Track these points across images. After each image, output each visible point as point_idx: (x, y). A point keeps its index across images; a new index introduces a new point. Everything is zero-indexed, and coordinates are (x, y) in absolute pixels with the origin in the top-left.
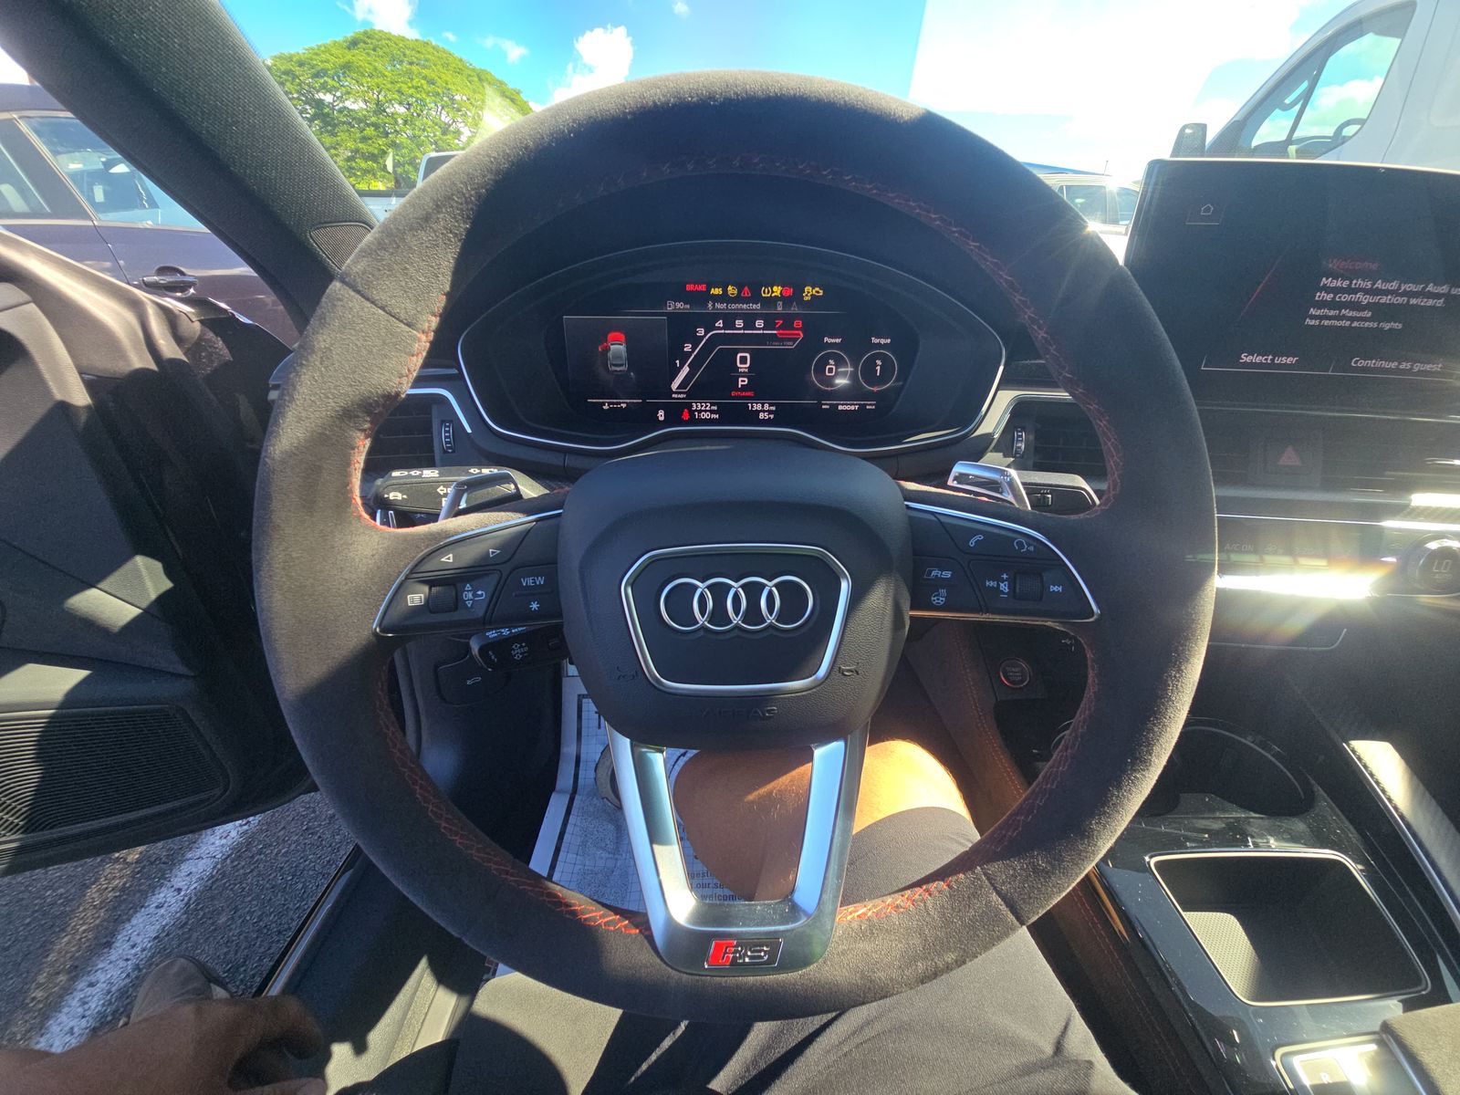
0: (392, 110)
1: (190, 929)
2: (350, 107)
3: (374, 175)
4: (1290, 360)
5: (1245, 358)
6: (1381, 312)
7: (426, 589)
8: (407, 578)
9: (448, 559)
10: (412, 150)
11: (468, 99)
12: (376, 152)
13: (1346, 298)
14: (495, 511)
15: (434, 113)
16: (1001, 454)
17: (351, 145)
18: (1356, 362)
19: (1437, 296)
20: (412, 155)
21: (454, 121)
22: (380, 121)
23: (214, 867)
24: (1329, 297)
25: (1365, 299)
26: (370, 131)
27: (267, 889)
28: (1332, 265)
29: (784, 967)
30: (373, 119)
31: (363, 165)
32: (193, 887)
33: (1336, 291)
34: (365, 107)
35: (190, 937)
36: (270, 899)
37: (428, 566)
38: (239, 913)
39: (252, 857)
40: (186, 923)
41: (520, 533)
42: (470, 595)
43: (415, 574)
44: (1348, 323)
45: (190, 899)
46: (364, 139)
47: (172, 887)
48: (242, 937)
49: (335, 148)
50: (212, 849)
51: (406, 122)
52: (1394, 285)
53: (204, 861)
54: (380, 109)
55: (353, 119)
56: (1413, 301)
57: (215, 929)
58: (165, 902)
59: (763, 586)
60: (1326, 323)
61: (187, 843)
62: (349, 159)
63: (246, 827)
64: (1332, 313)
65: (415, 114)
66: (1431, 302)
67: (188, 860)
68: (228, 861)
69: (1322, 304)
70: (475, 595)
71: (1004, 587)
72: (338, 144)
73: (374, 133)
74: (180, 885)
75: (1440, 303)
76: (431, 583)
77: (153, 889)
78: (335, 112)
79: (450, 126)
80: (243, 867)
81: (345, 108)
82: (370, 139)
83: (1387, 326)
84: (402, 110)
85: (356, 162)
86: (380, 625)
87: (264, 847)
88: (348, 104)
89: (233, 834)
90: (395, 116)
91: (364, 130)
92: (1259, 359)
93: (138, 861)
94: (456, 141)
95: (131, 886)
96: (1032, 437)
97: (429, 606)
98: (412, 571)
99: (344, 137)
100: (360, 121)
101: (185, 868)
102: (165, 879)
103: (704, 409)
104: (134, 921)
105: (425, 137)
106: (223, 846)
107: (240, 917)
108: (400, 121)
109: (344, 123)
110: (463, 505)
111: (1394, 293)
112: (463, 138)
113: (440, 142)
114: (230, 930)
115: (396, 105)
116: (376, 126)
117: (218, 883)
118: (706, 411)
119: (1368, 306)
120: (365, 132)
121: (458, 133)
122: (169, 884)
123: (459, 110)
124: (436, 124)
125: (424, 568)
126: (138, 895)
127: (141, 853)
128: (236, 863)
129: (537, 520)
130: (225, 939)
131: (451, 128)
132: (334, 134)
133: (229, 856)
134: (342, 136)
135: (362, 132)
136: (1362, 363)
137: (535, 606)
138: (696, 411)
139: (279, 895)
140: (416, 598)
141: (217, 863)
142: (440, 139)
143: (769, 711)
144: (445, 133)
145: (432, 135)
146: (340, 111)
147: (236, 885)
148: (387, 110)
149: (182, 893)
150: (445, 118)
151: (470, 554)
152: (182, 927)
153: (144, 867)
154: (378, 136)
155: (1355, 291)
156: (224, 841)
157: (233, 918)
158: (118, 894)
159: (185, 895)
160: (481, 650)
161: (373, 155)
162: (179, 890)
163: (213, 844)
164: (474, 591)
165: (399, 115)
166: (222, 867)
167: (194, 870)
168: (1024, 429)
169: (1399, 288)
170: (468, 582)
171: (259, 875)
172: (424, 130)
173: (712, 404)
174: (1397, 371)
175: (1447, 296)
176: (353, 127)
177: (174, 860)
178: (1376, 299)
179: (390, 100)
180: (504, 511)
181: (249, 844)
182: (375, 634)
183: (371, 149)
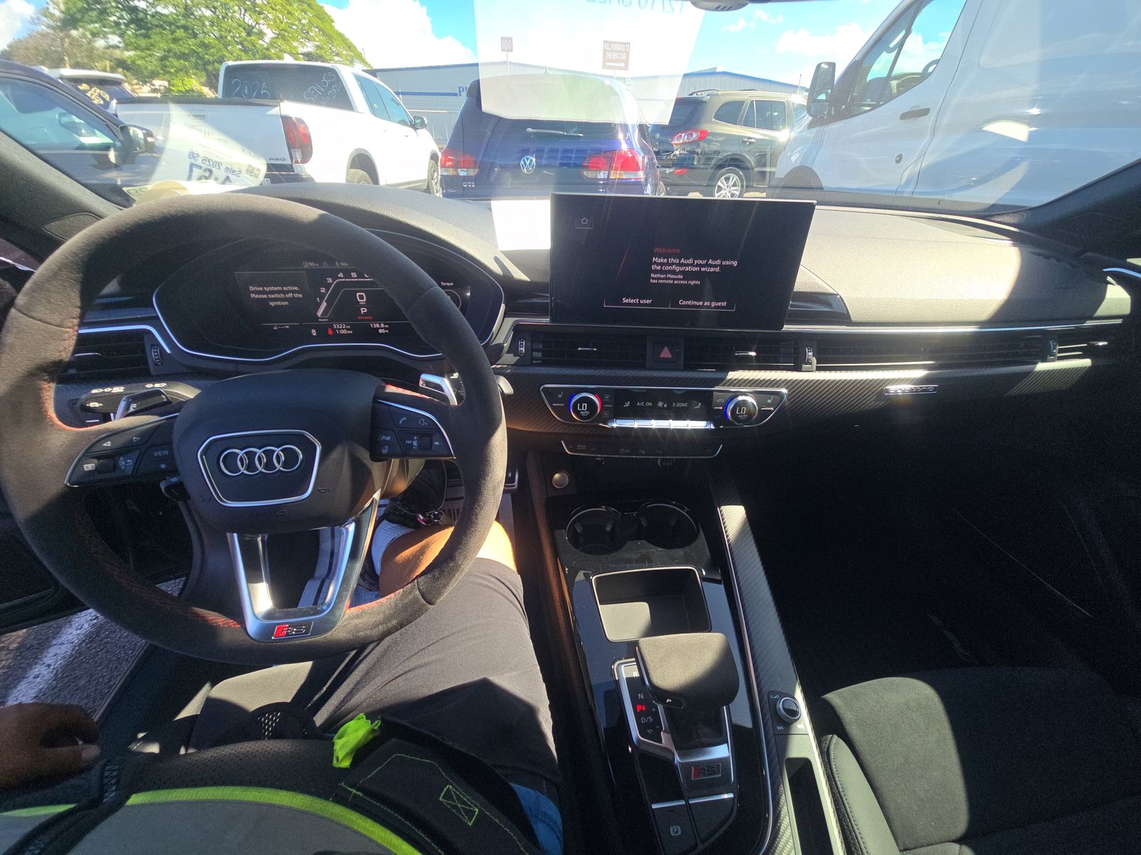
0: (200, 13)
1: (59, 690)
2: (162, 12)
3: (187, 73)
4: (648, 301)
5: (625, 301)
6: (687, 275)
7: (96, 461)
8: (84, 455)
9: (108, 444)
10: (220, 50)
11: (268, 3)
12: (187, 51)
13: (667, 268)
14: (148, 415)
15: (238, 16)
16: (512, 355)
17: (163, 45)
18: (681, 302)
19: (715, 266)
20: (220, 54)
21: (257, 23)
22: (189, 24)
23: (73, 649)
24: (659, 268)
25: (678, 269)
26: (180, 33)
27: (114, 661)
28: (657, 250)
29: (313, 634)
30: (183, 22)
31: (176, 63)
32: (59, 663)
33: (662, 264)
34: (174, 11)
35: (59, 695)
36: (116, 667)
37: (94, 449)
38: (94, 678)
39: (102, 640)
40: (56, 687)
41: (154, 427)
42: (123, 463)
43: (88, 455)
44: (672, 282)
45: (57, 671)
46: (175, 40)
47: (44, 664)
48: (97, 693)
49: (149, 49)
50: (70, 637)
51: (212, 25)
52: (690, 261)
53: (66, 645)
54: (188, 11)
55: (165, 22)
56: (703, 269)
57: (77, 689)
58: (40, 674)
59: (274, 451)
60: (661, 281)
61: (52, 634)
62: (163, 59)
63: (95, 621)
64: (662, 276)
65: (220, 17)
66: (712, 270)
67: (55, 645)
68: (83, 644)
69: (656, 272)
70: (126, 463)
71: (415, 443)
72: (152, 45)
73: (185, 35)
74: (49, 662)
75: (718, 269)
76: (98, 458)
77: (30, 666)
78: (148, 17)
79: (253, 28)
80: (95, 648)
81: (157, 13)
82: (181, 39)
83: (692, 283)
84: (208, 13)
85: (170, 61)
86: (69, 481)
87: (110, 633)
88: (159, 9)
89: (86, 626)
90: (203, 19)
91: (175, 32)
92: (632, 301)
93: (17, 649)
94: (261, 42)
95: (14, 665)
96: (529, 344)
97: (97, 470)
98: (87, 451)
99: (157, 39)
100: (170, 24)
101: (52, 651)
102: (38, 659)
103: (342, 328)
104: (19, 688)
105: (231, 37)
106: (78, 634)
107: (95, 680)
108: (207, 23)
109: (157, 26)
110: (132, 410)
111: (692, 265)
112: (267, 39)
113: (245, 43)
114: (88, 689)
115: (203, 9)
116: (185, 28)
117: (77, 660)
118: (343, 329)
119: (680, 272)
120: (176, 34)
121: (261, 34)
122: (41, 662)
123: (260, 13)
124: (240, 26)
125: (94, 450)
126: (20, 670)
127: (19, 643)
128: (89, 645)
129: (167, 419)
130: (85, 695)
131: (255, 30)
132: (146, 36)
133: (84, 641)
134: (155, 38)
135: (172, 34)
136: (685, 303)
137: (163, 466)
138: (336, 329)
139: (124, 663)
140: (89, 467)
141: (75, 646)
142: (245, 39)
143: (283, 512)
144: (249, 34)
145: (238, 35)
146: (153, 16)
147: (90, 660)
148: (195, 13)
149: (52, 667)
150: (249, 20)
151: (121, 441)
152: (53, 689)
153: (22, 652)
154: (188, 37)
155: (672, 264)
156: (79, 632)
157: (89, 681)
158: (5, 670)
159: (54, 669)
160: (166, 488)
161: (185, 54)
162: (49, 666)
163: (71, 633)
164: (125, 460)
165: (205, 17)
166: (79, 649)
167: (58, 652)
168: (524, 339)
169: (694, 262)
170: (121, 455)
171: (107, 652)
172: (230, 31)
173: (347, 325)
174: (703, 306)
175: (721, 266)
176: (165, 29)
177: (43, 645)
178: (683, 269)
179: (198, 5)
180: (152, 415)
181: (98, 633)
182: (66, 486)
183: (182, 49)
